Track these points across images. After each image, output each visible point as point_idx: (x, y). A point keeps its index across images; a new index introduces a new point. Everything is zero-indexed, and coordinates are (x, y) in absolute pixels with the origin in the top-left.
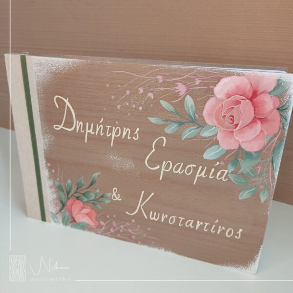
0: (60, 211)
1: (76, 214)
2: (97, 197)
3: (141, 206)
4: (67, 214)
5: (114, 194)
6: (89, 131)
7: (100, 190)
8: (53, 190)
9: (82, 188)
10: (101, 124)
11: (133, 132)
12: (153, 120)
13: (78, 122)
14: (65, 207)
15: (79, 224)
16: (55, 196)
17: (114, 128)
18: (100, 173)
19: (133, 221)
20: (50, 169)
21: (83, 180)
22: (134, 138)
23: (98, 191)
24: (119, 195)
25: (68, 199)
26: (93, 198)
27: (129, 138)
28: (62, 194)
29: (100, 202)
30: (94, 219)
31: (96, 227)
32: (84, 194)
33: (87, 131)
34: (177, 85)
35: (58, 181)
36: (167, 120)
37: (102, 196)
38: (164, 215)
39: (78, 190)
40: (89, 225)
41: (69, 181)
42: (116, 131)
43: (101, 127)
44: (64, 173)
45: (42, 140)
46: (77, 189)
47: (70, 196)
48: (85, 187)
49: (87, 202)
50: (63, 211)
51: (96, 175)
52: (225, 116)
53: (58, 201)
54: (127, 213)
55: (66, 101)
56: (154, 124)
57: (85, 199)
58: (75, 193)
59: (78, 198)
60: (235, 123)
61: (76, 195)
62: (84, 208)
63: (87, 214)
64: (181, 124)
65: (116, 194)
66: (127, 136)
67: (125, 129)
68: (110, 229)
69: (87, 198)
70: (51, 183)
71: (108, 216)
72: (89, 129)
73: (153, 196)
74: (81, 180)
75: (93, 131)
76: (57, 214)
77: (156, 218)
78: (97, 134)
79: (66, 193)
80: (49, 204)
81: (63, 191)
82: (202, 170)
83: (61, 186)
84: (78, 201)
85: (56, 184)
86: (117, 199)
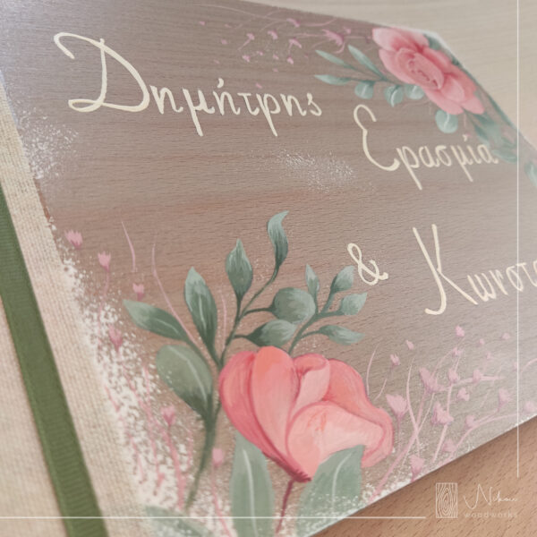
0: (204, 460)
1: (289, 427)
2: (322, 298)
3: (440, 269)
4: (247, 455)
5: (361, 266)
6: (199, 108)
7: (314, 268)
8: (128, 351)
9: (256, 285)
10: (223, 89)
11: (303, 102)
12: (324, 78)
13: (154, 89)
14: (223, 420)
15: (325, 480)
16: (146, 383)
17: (259, 97)
18: (285, 213)
19: (460, 331)
20: (82, 255)
21: (244, 256)
22: (313, 112)
23: (311, 275)
24: (373, 262)
25: (220, 363)
26: (310, 310)
27: (304, 113)
28: (178, 352)
29: (339, 313)
30: (362, 404)
31: (394, 444)
32: (272, 309)
33: (193, 109)
34: (324, 33)
35: (140, 297)
36: (348, 79)
37: (334, 288)
38: (495, 274)
39: (243, 303)
40: (361, 452)
41: (194, 277)
42: (266, 102)
43: (226, 97)
44: (157, 253)
45: (23, 151)
46: (239, 298)
47: (219, 345)
48: (264, 279)
49: (299, 336)
50: (218, 455)
51: (276, 221)
52: (413, 72)
53: (171, 410)
54: (428, 311)
55: (101, 45)
56: (330, 85)
57: (289, 329)
58: (237, 320)
59: (257, 337)
60: (431, 79)
61: (246, 327)
62: (301, 372)
63: (327, 398)
64: (371, 83)
65: (365, 262)
66: (297, 109)
67: (283, 97)
68: (433, 414)
69: (293, 318)
70: (108, 317)
71: (395, 359)
72: (196, 102)
73: (439, 232)
74: (238, 255)
75: (209, 107)
76: (192, 498)
77: (490, 292)
78: (222, 112)
79: (197, 340)
80: (127, 454)
81: (179, 335)
82: (458, 151)
83: (162, 314)
84: (264, 349)
85: (136, 316)
86: (377, 276)
